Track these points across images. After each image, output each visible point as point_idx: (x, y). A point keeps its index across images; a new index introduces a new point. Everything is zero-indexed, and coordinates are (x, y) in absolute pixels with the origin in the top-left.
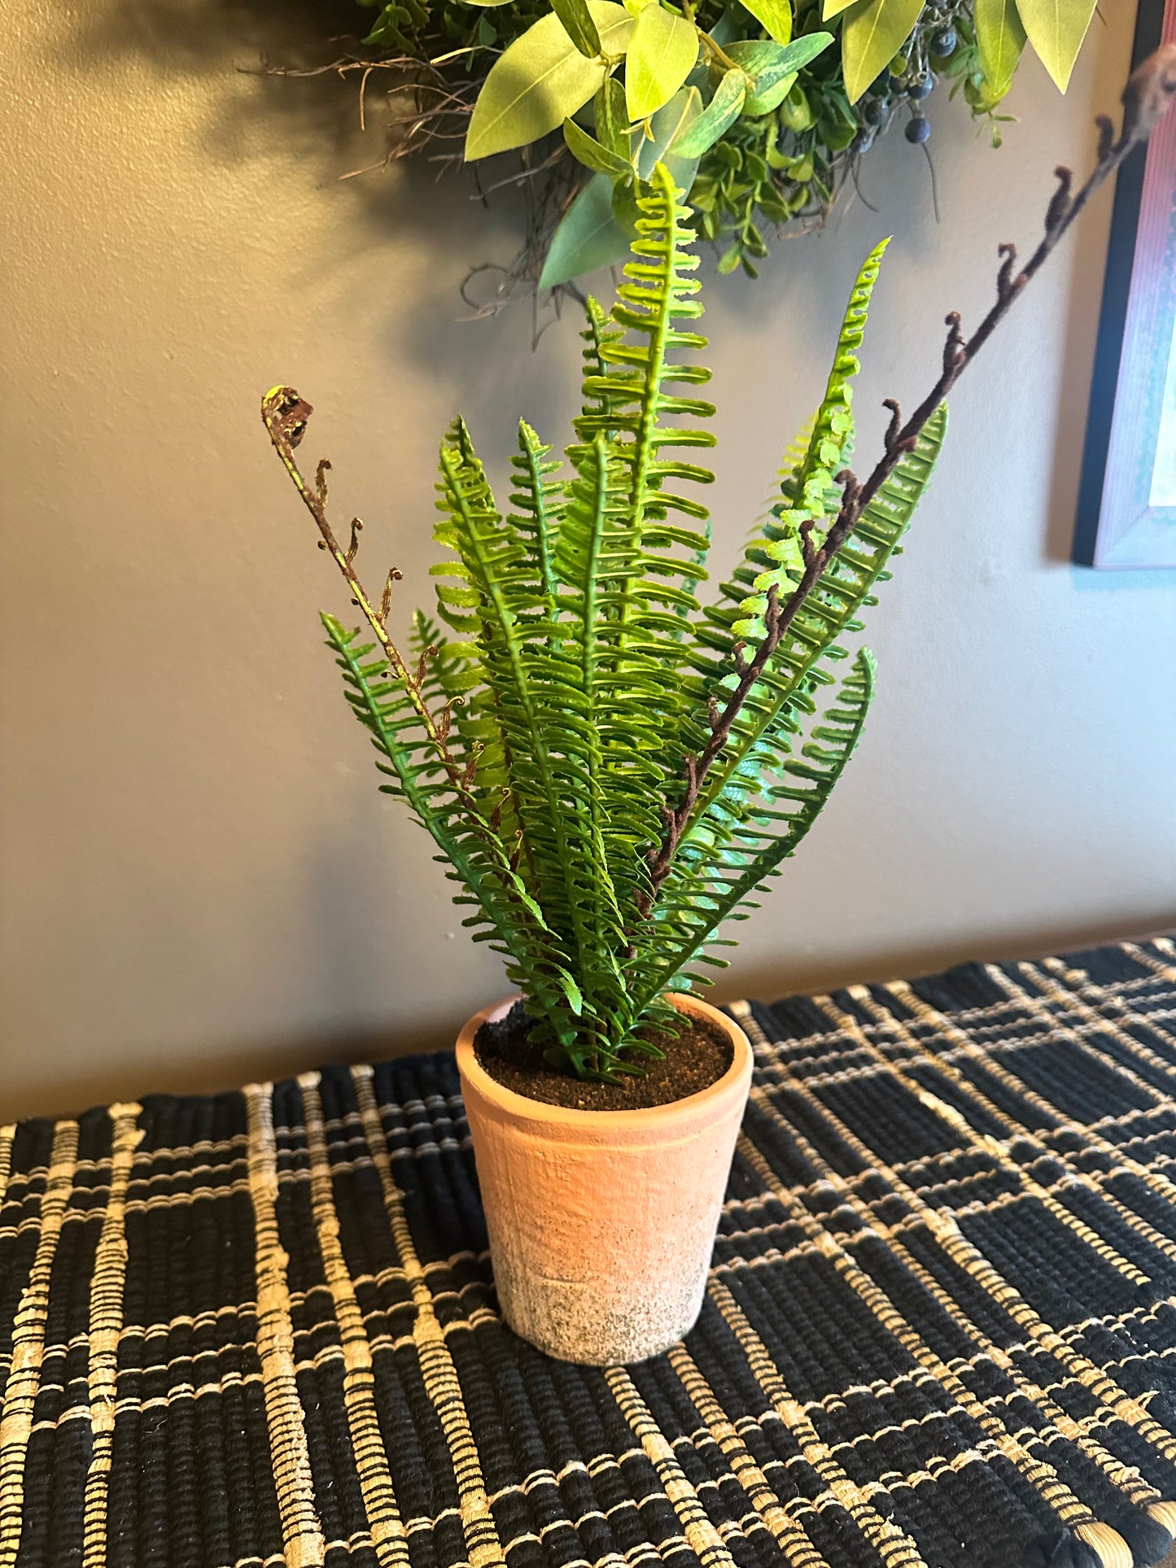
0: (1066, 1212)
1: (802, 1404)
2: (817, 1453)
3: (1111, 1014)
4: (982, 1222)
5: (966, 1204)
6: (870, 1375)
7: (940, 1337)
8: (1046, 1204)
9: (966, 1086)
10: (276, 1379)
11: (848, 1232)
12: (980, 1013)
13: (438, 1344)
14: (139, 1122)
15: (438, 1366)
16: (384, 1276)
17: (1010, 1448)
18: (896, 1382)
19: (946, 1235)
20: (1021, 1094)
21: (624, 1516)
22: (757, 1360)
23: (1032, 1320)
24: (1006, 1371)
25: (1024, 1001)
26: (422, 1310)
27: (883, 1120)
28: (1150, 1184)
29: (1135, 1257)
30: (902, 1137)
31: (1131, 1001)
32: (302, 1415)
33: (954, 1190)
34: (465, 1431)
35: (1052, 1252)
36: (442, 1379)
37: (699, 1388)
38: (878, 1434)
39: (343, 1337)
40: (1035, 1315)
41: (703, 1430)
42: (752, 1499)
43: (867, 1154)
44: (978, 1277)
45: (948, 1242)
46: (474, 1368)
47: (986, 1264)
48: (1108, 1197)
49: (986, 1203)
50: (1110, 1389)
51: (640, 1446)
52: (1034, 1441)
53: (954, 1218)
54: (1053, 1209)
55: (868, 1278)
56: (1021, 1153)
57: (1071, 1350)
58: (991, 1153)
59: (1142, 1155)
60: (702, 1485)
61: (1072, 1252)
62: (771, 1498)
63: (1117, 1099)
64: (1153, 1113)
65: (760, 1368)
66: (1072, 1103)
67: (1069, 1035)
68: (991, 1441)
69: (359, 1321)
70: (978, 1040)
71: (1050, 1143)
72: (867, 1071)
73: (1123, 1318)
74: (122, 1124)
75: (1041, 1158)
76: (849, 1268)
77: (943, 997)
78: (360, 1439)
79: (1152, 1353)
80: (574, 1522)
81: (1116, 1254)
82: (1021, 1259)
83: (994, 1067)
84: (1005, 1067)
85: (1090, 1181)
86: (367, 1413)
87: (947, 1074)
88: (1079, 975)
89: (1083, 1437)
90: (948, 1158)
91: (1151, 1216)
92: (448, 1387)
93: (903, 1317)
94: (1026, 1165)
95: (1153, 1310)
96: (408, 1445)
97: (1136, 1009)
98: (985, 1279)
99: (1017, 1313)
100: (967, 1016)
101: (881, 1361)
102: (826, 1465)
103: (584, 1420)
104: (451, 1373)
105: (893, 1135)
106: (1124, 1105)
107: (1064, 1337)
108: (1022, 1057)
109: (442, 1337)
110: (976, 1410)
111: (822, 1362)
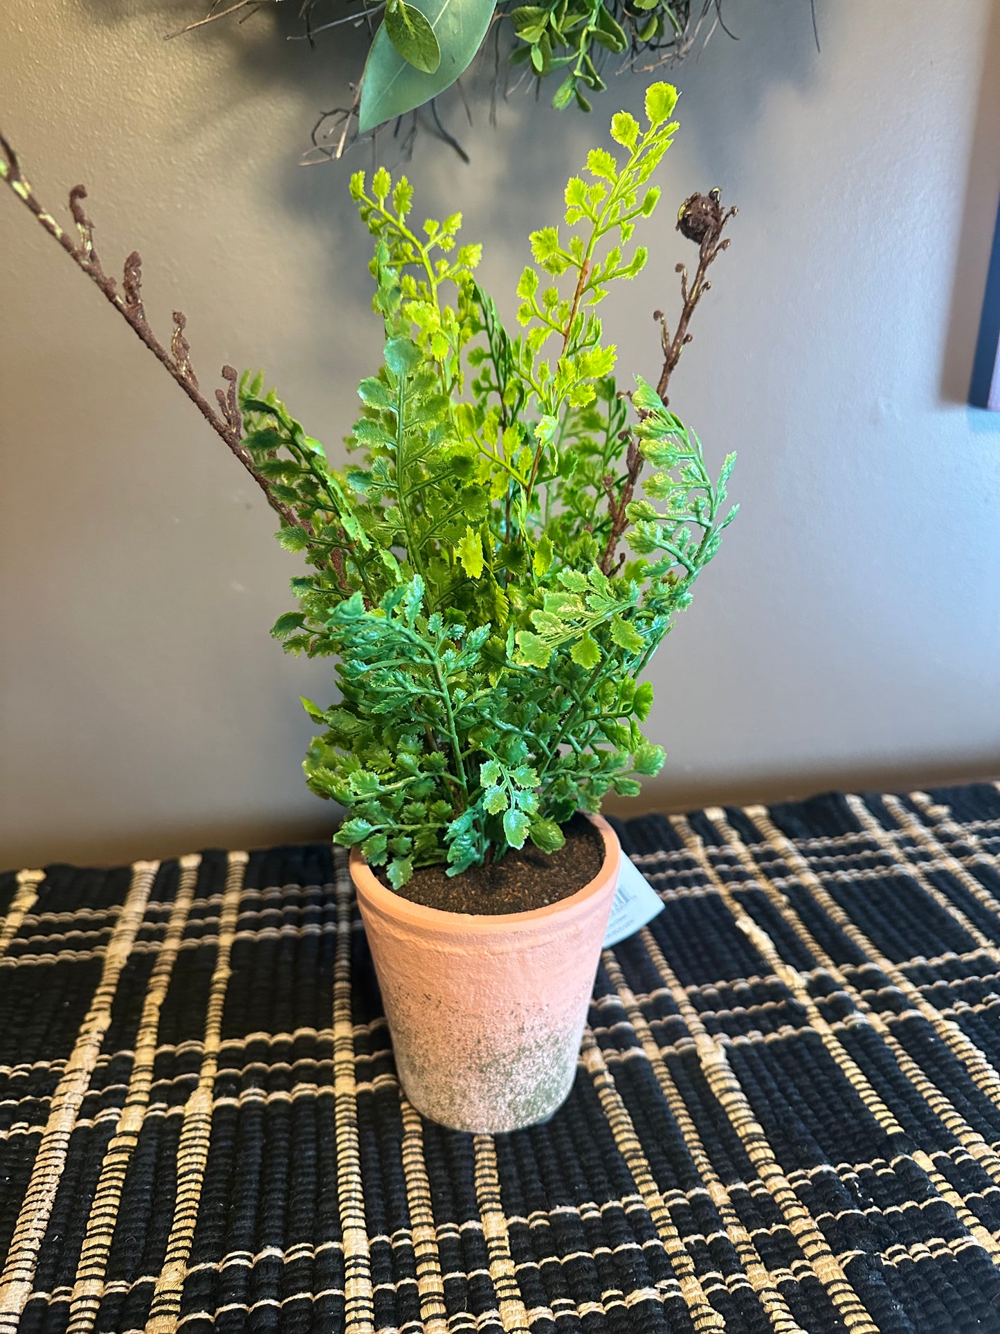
0: (842, 1051)
1: (507, 1217)
2: (502, 1268)
3: (960, 852)
4: (755, 1053)
5: (744, 1033)
6: (584, 1196)
7: (666, 1166)
8: (824, 1040)
9: (789, 914)
10: (52, 1133)
11: (617, 1048)
12: (828, 842)
13: (204, 1117)
14: (40, 888)
15: (194, 1138)
16: (182, 1048)
17: (690, 1291)
18: (606, 1206)
19: (711, 1063)
20: (842, 925)
21: (295, 1308)
22: (483, 1167)
23: (767, 1158)
24: (719, 1209)
25: (877, 833)
26: (202, 1083)
27: (695, 940)
28: (939, 1030)
29: (896, 1105)
30: (706, 959)
31: (986, 841)
32: (62, 1169)
33: (739, 1017)
34: (192, 1203)
35: (811, 1091)
36: (193, 1150)
37: (418, 1188)
38: (567, 1258)
39: (128, 1100)
40: (770, 1154)
41: (403, 1231)
42: (421, 1306)
43: (667, 973)
44: (728, 1109)
45: (710, 1070)
46: (224, 1144)
47: (741, 1096)
48: (891, 1039)
49: (765, 1033)
50: (815, 1242)
51: (340, 1239)
52: (718, 1286)
53: (725, 1047)
54: (829, 1046)
55: (619, 1098)
56: (817, 987)
57: (793, 1195)
58: (788, 983)
59: (939, 1000)
60: (379, 1287)
61: (832, 1093)
62: (439, 1309)
63: (936, 939)
64: (967, 957)
65: (483, 1176)
66: (890, 940)
67: (911, 870)
68: (674, 1281)
69: (146, 1087)
70: (815, 868)
71: (853, 980)
72: (697, 891)
73: (859, 1167)
74: (24, 888)
75: (836, 993)
76: (606, 1086)
77: (796, 823)
78: (100, 1198)
79: (875, 1209)
80: (250, 1306)
81: (878, 1099)
82: (778, 1095)
83: (823, 897)
84: (834, 897)
85: (878, 1022)
86: (116, 1174)
87: (774, 900)
88: (942, 810)
89: (768, 1290)
90: (742, 984)
91: (926, 1064)
92: (195, 1159)
93: (640, 1141)
94: (819, 999)
95: (892, 1164)
96: (136, 1209)
97: (988, 849)
98: (734, 1111)
99: (753, 1150)
100: (815, 844)
101: (600, 1183)
102: (505, 1283)
103: (299, 1206)
104: (204, 1146)
105: (698, 956)
106: (942, 945)
107: (791, 1181)
108: (855, 890)
109: (208, 1110)
110: (675, 1245)
111: (543, 1178)
